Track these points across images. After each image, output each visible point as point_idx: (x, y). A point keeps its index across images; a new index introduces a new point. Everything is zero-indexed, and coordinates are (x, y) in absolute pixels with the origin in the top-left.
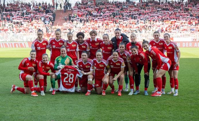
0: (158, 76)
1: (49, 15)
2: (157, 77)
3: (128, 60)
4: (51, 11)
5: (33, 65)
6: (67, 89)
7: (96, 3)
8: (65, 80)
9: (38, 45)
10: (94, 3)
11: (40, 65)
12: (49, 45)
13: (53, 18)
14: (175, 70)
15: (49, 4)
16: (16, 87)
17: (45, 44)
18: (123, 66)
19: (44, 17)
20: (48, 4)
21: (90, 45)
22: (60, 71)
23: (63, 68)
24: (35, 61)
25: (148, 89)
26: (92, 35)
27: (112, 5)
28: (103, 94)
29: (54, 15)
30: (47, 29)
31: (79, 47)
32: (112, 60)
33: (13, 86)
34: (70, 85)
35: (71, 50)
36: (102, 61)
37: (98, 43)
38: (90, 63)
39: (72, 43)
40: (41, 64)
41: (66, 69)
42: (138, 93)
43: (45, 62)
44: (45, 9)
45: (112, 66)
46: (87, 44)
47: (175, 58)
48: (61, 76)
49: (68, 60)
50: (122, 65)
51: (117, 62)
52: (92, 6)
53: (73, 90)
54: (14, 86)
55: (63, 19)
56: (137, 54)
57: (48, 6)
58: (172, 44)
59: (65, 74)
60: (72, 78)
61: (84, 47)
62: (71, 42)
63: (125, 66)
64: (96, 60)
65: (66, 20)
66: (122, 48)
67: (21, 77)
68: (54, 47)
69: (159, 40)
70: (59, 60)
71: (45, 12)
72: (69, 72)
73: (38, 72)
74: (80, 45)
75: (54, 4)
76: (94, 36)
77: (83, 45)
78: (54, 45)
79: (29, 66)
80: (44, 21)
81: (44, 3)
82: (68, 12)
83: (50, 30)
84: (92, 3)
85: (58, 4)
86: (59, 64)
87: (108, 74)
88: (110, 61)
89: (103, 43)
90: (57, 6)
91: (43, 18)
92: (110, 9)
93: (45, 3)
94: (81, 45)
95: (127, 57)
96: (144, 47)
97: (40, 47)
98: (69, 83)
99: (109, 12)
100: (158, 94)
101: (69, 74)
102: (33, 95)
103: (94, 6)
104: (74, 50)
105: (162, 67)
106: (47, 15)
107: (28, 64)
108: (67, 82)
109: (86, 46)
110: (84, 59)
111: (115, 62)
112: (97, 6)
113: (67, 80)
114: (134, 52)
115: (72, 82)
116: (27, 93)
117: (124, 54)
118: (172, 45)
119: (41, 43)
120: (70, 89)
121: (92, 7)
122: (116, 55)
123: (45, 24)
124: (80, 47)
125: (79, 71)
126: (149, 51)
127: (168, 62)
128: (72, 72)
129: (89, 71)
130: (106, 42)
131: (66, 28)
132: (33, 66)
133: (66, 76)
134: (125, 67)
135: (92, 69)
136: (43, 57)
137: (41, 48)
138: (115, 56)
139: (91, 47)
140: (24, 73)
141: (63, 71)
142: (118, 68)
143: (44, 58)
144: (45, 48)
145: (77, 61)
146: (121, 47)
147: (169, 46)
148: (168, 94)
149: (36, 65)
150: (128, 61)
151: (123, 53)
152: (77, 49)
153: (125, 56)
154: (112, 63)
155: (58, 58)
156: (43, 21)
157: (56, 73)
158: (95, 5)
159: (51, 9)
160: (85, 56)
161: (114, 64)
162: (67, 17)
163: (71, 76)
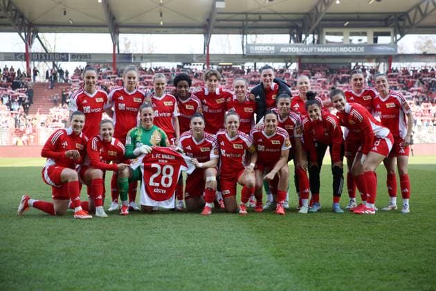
0: (367, 169)
1: (20, 91)
2: (365, 171)
3: (298, 133)
4: (23, 84)
5: (77, 147)
6: (157, 202)
7: (117, 71)
8: (151, 179)
9: (85, 101)
10: (114, 70)
11: (94, 145)
12: (110, 103)
13: (29, 99)
14: (403, 154)
15: (19, 71)
16: (32, 201)
17: (100, 100)
18: (286, 148)
19: (9, 96)
20: (16, 71)
21: (203, 103)
22: (141, 158)
23: (149, 153)
24: (81, 136)
25: (341, 198)
26: (211, 81)
27: (149, 74)
28: (241, 211)
29: (30, 93)
30: (16, 120)
31: (179, 108)
32: (261, 133)
33: (23, 198)
34: (165, 192)
35: (161, 115)
36: (240, 136)
37: (223, 99)
38: (211, 142)
39: (164, 98)
40: (97, 143)
41: (155, 156)
42: (318, 208)
43: (105, 138)
44: (9, 80)
45: (261, 148)
46: (198, 101)
47: (400, 129)
48: (143, 171)
49: (157, 135)
50: (284, 144)
51: (273, 137)
52: (109, 76)
53: (170, 204)
54: (27, 199)
55: (49, 101)
56: (321, 119)
57: (16, 75)
58: (396, 96)
59: (154, 165)
60: (170, 177)
61: (191, 108)
62: (160, 97)
63: (290, 147)
64: (224, 135)
65: (55, 103)
66: (285, 106)
67: (49, 174)
68: (122, 106)
69: (363, 91)
70: (137, 136)
71: (9, 87)
72: (163, 161)
73: (87, 164)
74: (181, 103)
75: (30, 70)
76: (215, 81)
77: (187, 103)
78: (121, 102)
79: (67, 149)
80: (9, 105)
81: (7, 69)
82: (61, 87)
83: (23, 123)
84: (109, 69)
85: (37, 71)
86: (138, 143)
87: (253, 165)
88: (258, 136)
89: (235, 97)
90: (35, 74)
91: (8, 98)
92: (147, 82)
93: (9, 68)
94: (184, 102)
95: (296, 127)
96: (336, 102)
97: (89, 107)
98: (161, 187)
99: (144, 87)
100: (368, 209)
101: (162, 166)
102: (80, 216)
103: (113, 76)
104: (169, 114)
105: (375, 149)
106: (16, 93)
107: (66, 144)
108: (157, 184)
109: (195, 105)
110: (198, 130)
111: (268, 137)
112: (119, 76)
113: (158, 180)
114: (314, 113)
115: (169, 185)
116: (60, 214)
117: (289, 119)
118: (396, 98)
119: (91, 98)
120: (163, 202)
121: (109, 78)
122: (274, 121)
123: (12, 110)
124: (182, 107)
125: (186, 158)
126: (346, 111)
127: (387, 137)
128: (170, 162)
129: (208, 159)
130: (242, 95)
131: (57, 119)
132: (77, 149)
133: (155, 170)
134: (290, 149)
135: (215, 153)
136: (102, 128)
137: (91, 108)
138: (271, 123)
139: (206, 108)
140: (56, 166)
141: (148, 160)
142: (276, 150)
143: (105, 130)
144: (100, 110)
145: (175, 140)
146: (282, 104)
147: (388, 101)
148: (385, 211)
149: (83, 146)
150: (296, 136)
151: (285, 117)
152: (174, 113)
153: (292, 123)
154: (261, 140)
155: (135, 131)
156: (7, 104)
157: (131, 165)
158: (115, 74)
159: (23, 81)
160: (200, 123)
161: (267, 143)
162: (59, 97)
163: (168, 171)
